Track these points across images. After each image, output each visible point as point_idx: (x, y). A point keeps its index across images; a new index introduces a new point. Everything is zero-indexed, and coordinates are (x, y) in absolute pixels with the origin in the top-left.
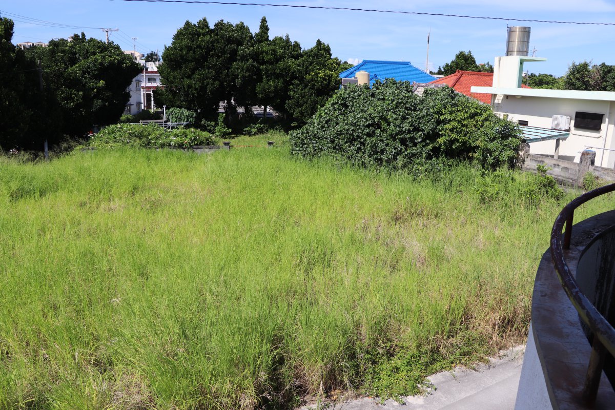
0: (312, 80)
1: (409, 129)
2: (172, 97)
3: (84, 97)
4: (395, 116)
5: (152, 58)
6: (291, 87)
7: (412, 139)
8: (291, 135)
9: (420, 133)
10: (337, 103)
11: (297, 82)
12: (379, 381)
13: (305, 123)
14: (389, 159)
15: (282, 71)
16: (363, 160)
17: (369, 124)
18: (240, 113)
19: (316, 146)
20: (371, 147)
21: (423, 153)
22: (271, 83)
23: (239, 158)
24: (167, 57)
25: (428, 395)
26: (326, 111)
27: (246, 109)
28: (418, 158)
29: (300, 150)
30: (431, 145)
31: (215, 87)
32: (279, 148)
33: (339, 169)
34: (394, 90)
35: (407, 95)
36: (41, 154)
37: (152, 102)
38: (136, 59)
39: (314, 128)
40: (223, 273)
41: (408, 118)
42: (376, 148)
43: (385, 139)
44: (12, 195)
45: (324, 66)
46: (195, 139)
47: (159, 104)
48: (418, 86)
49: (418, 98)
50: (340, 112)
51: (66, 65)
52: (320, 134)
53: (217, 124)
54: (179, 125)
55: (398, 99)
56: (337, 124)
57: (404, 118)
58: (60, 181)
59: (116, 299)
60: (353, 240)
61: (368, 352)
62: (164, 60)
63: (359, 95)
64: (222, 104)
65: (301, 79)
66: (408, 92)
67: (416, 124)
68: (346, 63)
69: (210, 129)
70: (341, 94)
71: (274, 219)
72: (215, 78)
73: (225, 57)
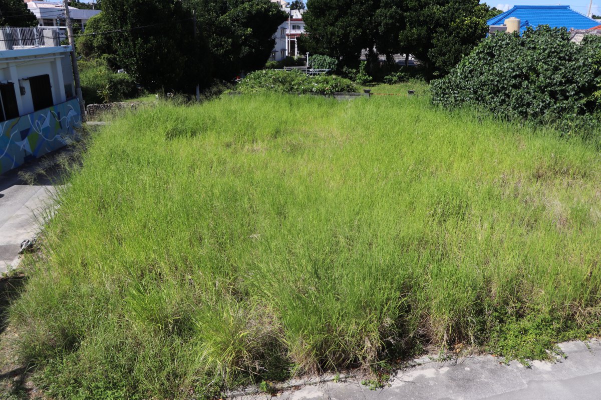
0: (457, 27)
1: (561, 81)
2: (315, 45)
3: (233, 44)
4: (546, 67)
5: (297, 6)
6: (435, 35)
7: (563, 92)
8: (433, 84)
9: (573, 85)
10: (483, 52)
11: (441, 29)
12: (505, 340)
13: (448, 73)
14: (536, 113)
15: (426, 18)
16: (506, 112)
17: (516, 75)
18: (382, 61)
19: (458, 97)
20: (517, 99)
21: (575, 107)
22: (415, 30)
23: (379, 106)
24: (312, 4)
25: (557, 362)
26: (470, 60)
27: (388, 57)
28: (568, 113)
29: (440, 100)
30: (585, 99)
31: (357, 35)
32: (420, 97)
33: (480, 122)
34: (547, 38)
35: (562, 44)
36: (193, 97)
37: (296, 49)
38: (282, 7)
39: (456, 77)
40: (358, 218)
41: (561, 69)
42: (521, 101)
43: (532, 91)
44: (168, 134)
45: (470, 12)
46: (336, 86)
47: (302, 51)
48: (576, 33)
49: (575, 47)
50: (485, 61)
51: (217, 14)
52: (463, 85)
53: (358, 72)
54: (321, 71)
55: (551, 48)
56: (482, 74)
57: (556, 69)
58: (209, 122)
59: (255, 235)
60: (490, 195)
61: (496, 310)
62: (309, 8)
63: (508, 44)
64: (364, 52)
65: (446, 27)
66: (564, 39)
67: (569, 75)
68: (494, 9)
69: (351, 76)
70: (487, 43)
71: (410, 168)
72: (359, 25)
73: (368, 4)
